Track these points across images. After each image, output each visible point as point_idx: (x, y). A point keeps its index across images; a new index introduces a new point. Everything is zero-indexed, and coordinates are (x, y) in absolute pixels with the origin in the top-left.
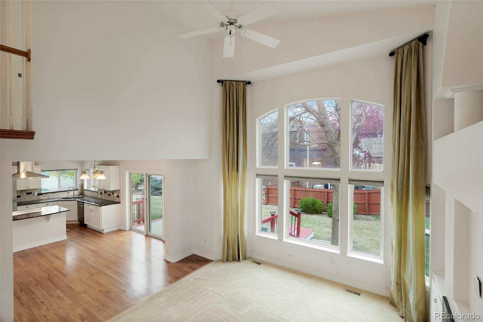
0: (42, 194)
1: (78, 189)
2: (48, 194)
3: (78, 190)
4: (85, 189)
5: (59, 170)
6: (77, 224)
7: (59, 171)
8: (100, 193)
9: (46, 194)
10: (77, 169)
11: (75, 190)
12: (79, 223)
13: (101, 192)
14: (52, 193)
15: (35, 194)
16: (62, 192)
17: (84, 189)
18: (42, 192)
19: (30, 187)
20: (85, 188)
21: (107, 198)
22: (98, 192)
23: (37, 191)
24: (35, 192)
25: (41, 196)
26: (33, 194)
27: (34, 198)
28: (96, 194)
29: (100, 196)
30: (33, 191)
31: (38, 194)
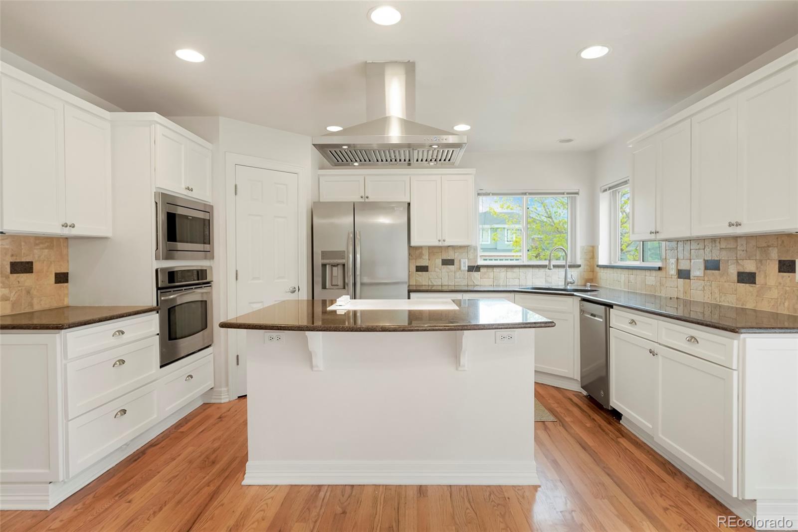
0: (477, 268)
1: (579, 263)
2: (495, 270)
3: (579, 266)
4: (600, 263)
5: (525, 194)
6: (577, 394)
7: (525, 197)
8: (673, 272)
9: (490, 270)
10: (577, 193)
11: (570, 266)
12: (585, 393)
13: (684, 266)
14: (503, 269)
15: (462, 268)
16: (531, 270)
17: (598, 266)
18: (480, 262)
19: (447, 240)
20: (603, 260)
21: (723, 298)
22: (665, 267)
23: (468, 259)
24: (462, 260)
25: (476, 275)
26: (458, 267)
27: (460, 278)
28: (653, 279)
29: (676, 289)
30: (456, 254)
31: (470, 266)
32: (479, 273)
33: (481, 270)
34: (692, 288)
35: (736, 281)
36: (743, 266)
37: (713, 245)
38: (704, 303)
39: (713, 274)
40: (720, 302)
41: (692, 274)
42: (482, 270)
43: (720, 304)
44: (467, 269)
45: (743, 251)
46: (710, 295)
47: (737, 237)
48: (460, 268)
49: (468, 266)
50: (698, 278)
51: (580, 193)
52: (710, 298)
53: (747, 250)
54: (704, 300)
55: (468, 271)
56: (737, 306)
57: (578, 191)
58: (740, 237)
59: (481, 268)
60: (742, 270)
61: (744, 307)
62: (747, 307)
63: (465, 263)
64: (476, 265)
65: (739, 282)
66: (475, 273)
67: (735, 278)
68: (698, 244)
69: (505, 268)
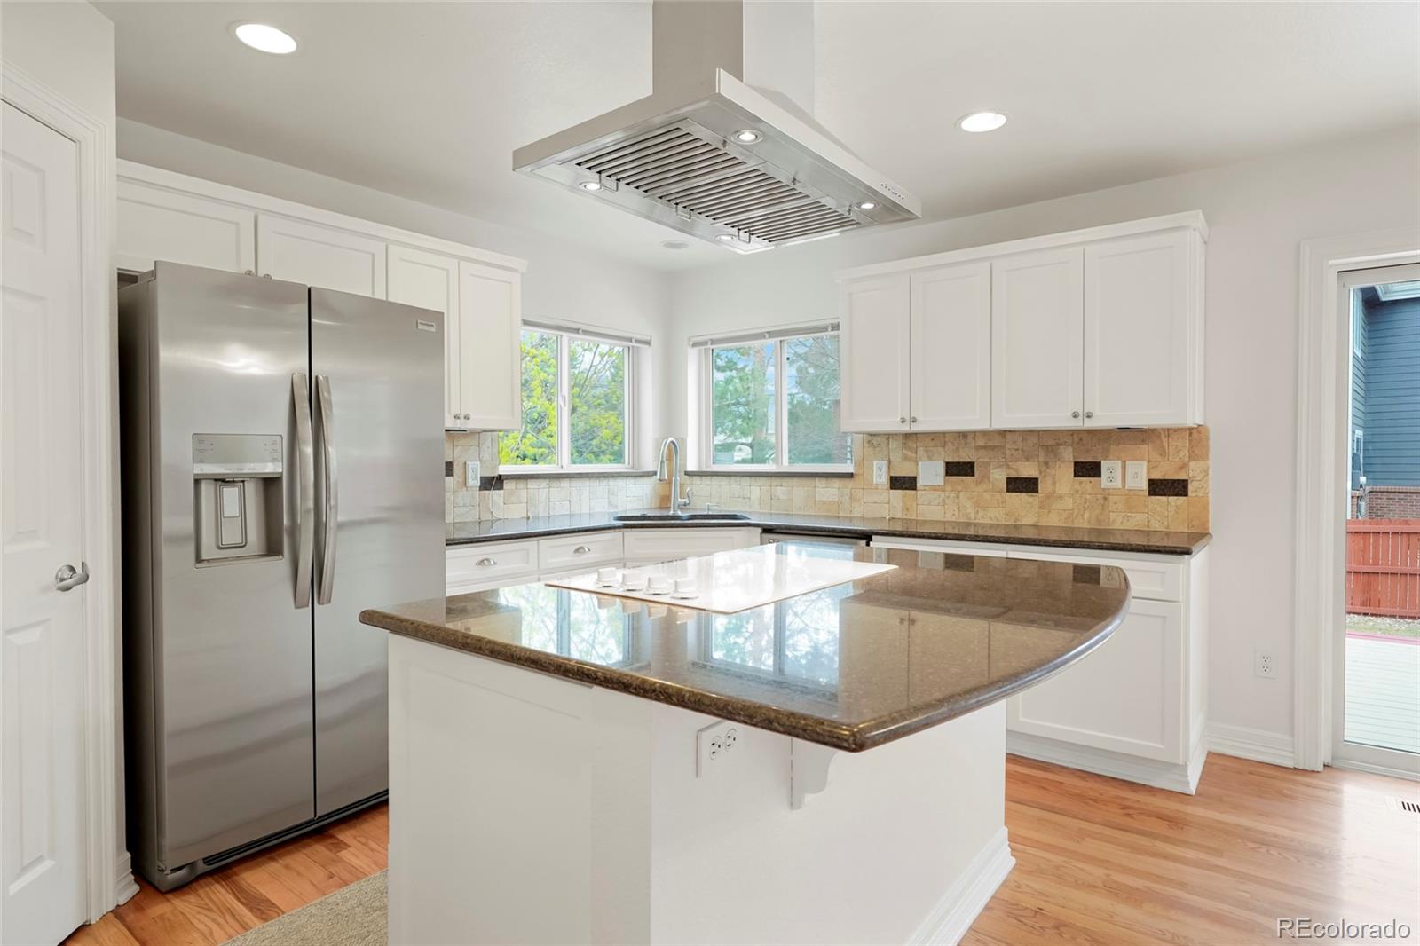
0: (498, 482)
1: (650, 468)
2: (532, 484)
3: (654, 474)
8: (881, 480)
9: (521, 484)
10: (648, 343)
11: (639, 475)
13: (903, 471)
14: (544, 483)
15: (470, 482)
16: (587, 483)
17: (687, 473)
18: (504, 469)
19: (471, 416)
21: (981, 514)
22: (861, 472)
23: (481, 461)
24: (468, 463)
25: (495, 495)
26: (461, 480)
27: (464, 506)
28: (835, 491)
29: (887, 505)
30: (457, 450)
31: (485, 477)
32: (502, 491)
33: (505, 487)
34: (919, 503)
35: (1005, 490)
36: (1016, 470)
37: (963, 442)
38: (944, 522)
39: (962, 481)
40: (975, 519)
41: (920, 483)
42: (507, 485)
43: (977, 521)
44: (479, 484)
45: (1017, 450)
46: (957, 511)
47: (1005, 431)
48: (465, 483)
49: (481, 478)
50: (934, 488)
51: (653, 344)
52: (957, 515)
53: (1024, 448)
54: (945, 517)
55: (481, 489)
56: (1007, 523)
57: (649, 338)
58: (1010, 431)
59: (505, 482)
60: (1014, 475)
61: (1019, 523)
62: (1023, 523)
63: (474, 470)
64: (496, 475)
65: (1008, 491)
66: (494, 492)
67: (1004, 486)
68: (933, 440)
69: (547, 481)
